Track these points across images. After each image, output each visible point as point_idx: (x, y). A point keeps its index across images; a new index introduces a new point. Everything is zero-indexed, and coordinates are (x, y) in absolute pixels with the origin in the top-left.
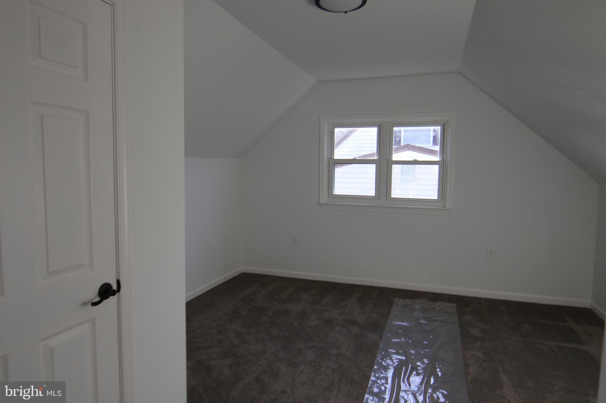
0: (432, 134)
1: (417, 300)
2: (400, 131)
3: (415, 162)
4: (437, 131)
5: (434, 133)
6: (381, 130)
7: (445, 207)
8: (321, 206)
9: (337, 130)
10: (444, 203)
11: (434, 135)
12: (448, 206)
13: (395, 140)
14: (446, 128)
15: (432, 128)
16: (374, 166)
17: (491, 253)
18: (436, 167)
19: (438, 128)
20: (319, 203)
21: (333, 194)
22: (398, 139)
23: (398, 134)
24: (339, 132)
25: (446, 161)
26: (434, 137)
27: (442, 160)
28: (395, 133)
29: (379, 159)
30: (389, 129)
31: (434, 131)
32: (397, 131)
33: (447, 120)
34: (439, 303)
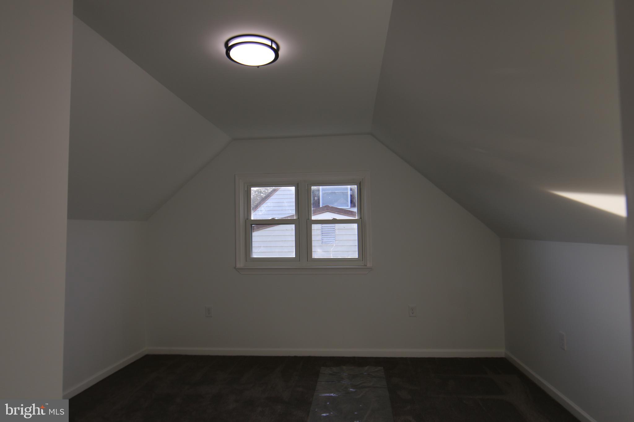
0: (349, 193)
1: (344, 367)
2: (319, 190)
3: (335, 221)
4: (354, 190)
5: (351, 192)
6: (299, 188)
7: (366, 266)
8: (239, 272)
9: (253, 189)
10: (365, 262)
11: (352, 194)
12: (369, 265)
13: (314, 199)
14: (362, 187)
15: (349, 187)
16: (293, 226)
17: (413, 310)
18: (355, 226)
19: (355, 187)
20: (236, 268)
21: (251, 257)
22: (316, 198)
23: (317, 193)
24: (255, 192)
25: (364, 220)
26: (351, 196)
27: (361, 218)
28: (313, 192)
29: (298, 218)
30: (307, 188)
31: (351, 189)
32: (315, 190)
33: (363, 179)
34: (366, 368)
